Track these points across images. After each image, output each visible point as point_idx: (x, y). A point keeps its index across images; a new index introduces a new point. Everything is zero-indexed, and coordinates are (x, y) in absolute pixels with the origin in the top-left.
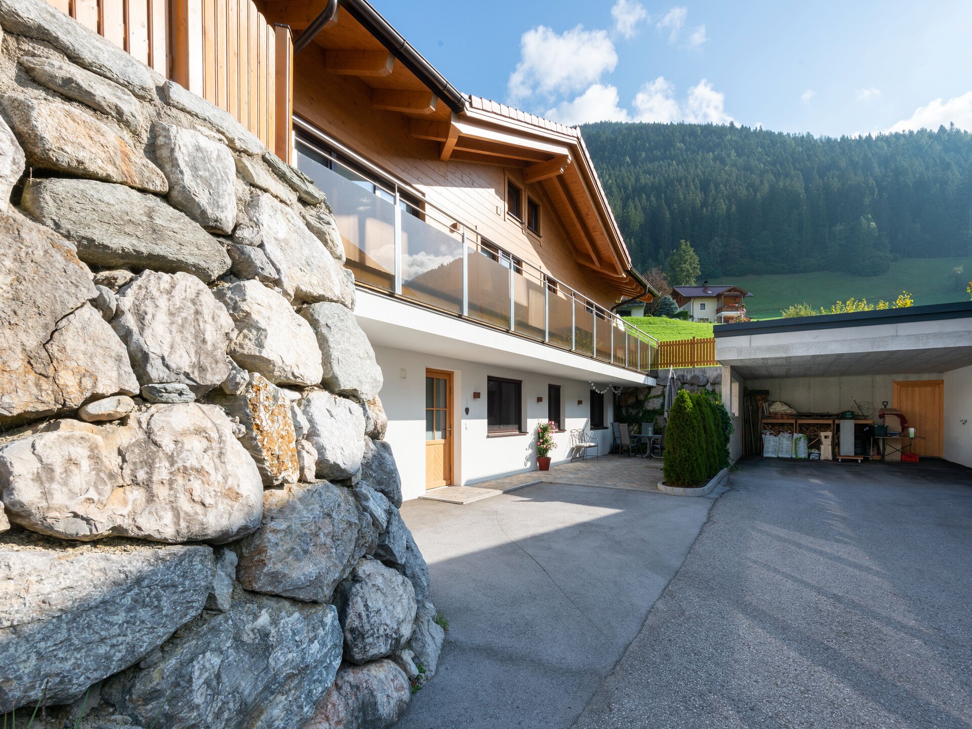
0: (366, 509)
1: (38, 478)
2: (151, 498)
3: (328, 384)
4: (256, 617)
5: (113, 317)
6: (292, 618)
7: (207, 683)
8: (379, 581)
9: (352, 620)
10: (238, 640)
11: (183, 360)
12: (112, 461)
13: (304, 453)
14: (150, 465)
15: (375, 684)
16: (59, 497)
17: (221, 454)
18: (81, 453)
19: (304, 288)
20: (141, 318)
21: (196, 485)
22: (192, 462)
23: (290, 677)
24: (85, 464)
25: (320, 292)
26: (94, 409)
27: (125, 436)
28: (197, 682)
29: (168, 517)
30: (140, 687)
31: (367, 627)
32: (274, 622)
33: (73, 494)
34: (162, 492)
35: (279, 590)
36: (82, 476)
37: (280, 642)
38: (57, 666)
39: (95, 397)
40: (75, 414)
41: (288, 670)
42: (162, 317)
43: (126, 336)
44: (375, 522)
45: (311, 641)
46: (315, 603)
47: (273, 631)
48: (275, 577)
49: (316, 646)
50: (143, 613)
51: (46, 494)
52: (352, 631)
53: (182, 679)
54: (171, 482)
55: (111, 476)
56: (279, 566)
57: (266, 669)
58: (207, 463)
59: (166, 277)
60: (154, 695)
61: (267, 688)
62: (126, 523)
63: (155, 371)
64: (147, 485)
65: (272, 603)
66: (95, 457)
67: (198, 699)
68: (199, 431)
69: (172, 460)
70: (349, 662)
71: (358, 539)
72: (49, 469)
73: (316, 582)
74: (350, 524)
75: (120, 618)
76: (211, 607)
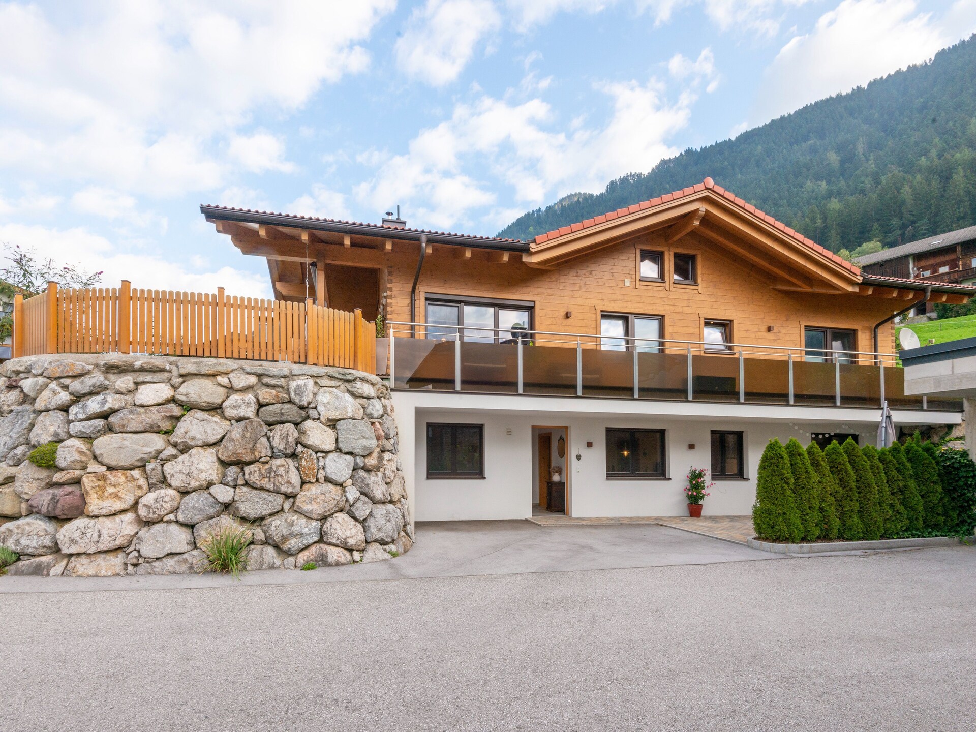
0: (345, 496)
1: (249, 474)
2: (270, 481)
3: (338, 450)
4: (293, 516)
5: (268, 439)
6: (303, 521)
7: (275, 526)
8: (340, 520)
9: (324, 529)
10: (286, 520)
11: (282, 447)
12: (263, 471)
13: (319, 474)
14: (270, 473)
15: (329, 551)
16: (252, 478)
17: (288, 472)
18: (257, 469)
19: (330, 418)
20: (273, 437)
21: (280, 479)
22: (280, 473)
23: (297, 535)
24: (258, 472)
25: (340, 417)
26: (262, 460)
27: (267, 466)
28: (273, 525)
29: (272, 486)
30: (264, 522)
31: (329, 532)
32: (297, 519)
33: (254, 478)
34: (272, 480)
35: (300, 511)
36: (257, 475)
37: (296, 524)
38: (248, 511)
39: (261, 457)
40: (258, 461)
41: (296, 532)
42: (278, 437)
43: (270, 442)
44: (347, 500)
45: (305, 527)
46: (310, 518)
47: (296, 521)
48: (298, 507)
49: (306, 529)
50: (265, 506)
51: (250, 477)
52: (324, 531)
53: (271, 524)
54: (274, 478)
55: (262, 475)
56: (300, 504)
57: (291, 529)
58: (283, 473)
59: (282, 426)
60: (265, 525)
61: (290, 534)
62: (264, 486)
63: (275, 451)
64: (269, 478)
65: (299, 515)
66: (260, 470)
67: (272, 529)
68: (283, 466)
69: (275, 472)
70: (321, 540)
71: (336, 504)
72: (251, 472)
73: (311, 512)
74: (335, 499)
75: (260, 506)
76: (282, 510)
